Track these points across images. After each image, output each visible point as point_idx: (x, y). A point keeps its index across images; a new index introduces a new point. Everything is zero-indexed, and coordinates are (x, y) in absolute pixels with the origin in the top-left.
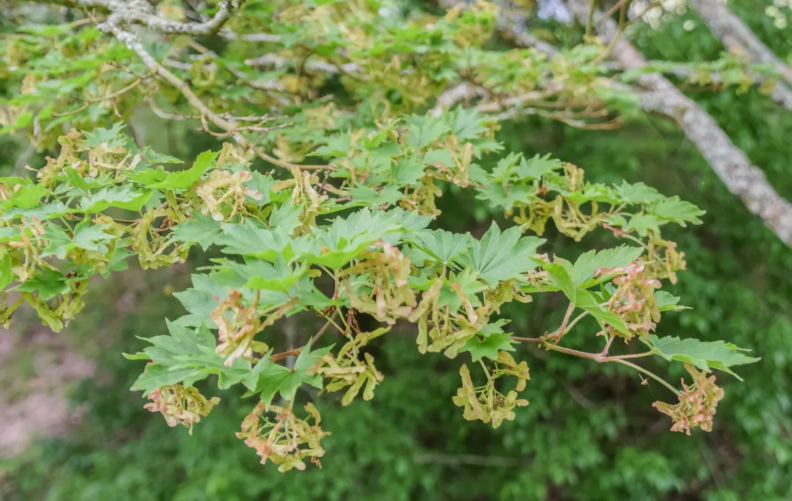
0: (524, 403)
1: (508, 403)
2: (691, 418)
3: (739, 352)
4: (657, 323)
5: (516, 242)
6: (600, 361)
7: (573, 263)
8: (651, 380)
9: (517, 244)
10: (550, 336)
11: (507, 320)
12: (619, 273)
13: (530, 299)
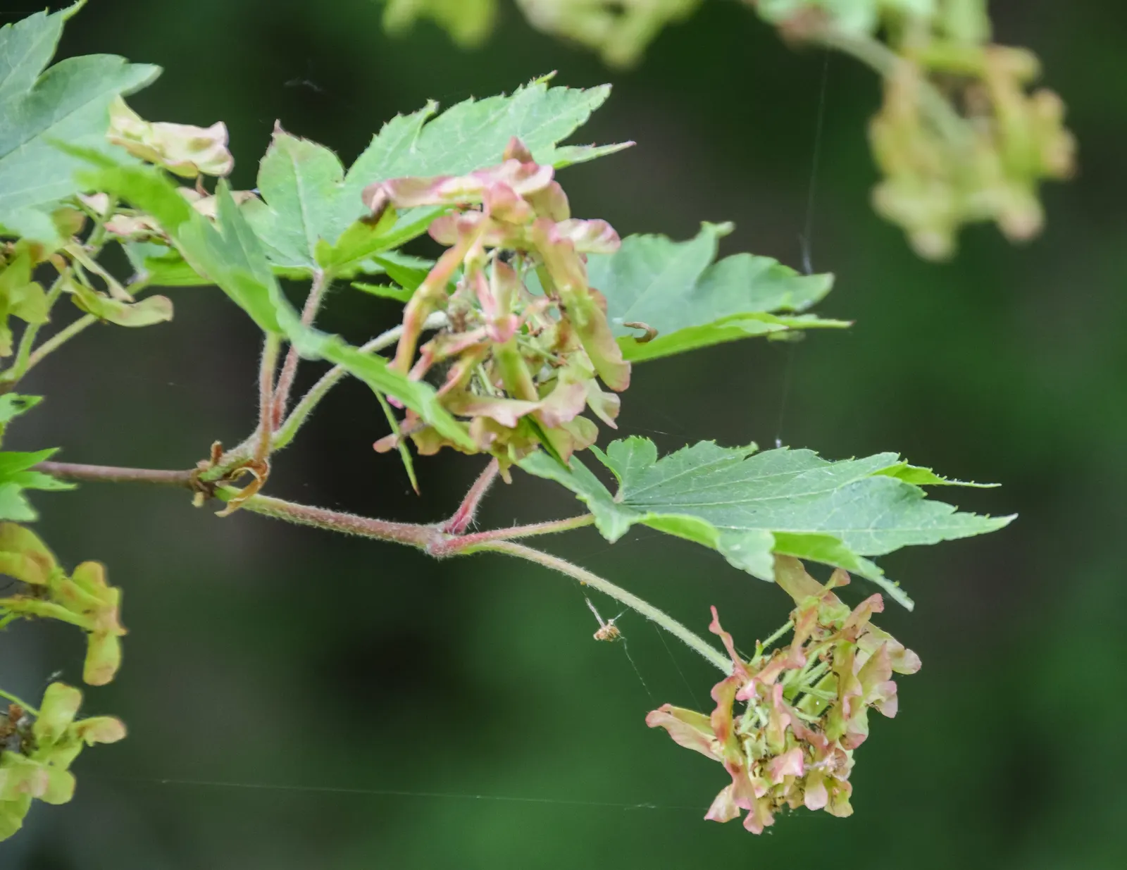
0: (109, 730)
1: (50, 730)
2: (768, 768)
3: (934, 493)
4: (619, 394)
5: (34, 80)
6: (440, 555)
7: (348, 160)
8: (631, 620)
9: (39, 86)
10: (230, 457)
11: (25, 397)
12: (464, 199)
13: (160, 309)
